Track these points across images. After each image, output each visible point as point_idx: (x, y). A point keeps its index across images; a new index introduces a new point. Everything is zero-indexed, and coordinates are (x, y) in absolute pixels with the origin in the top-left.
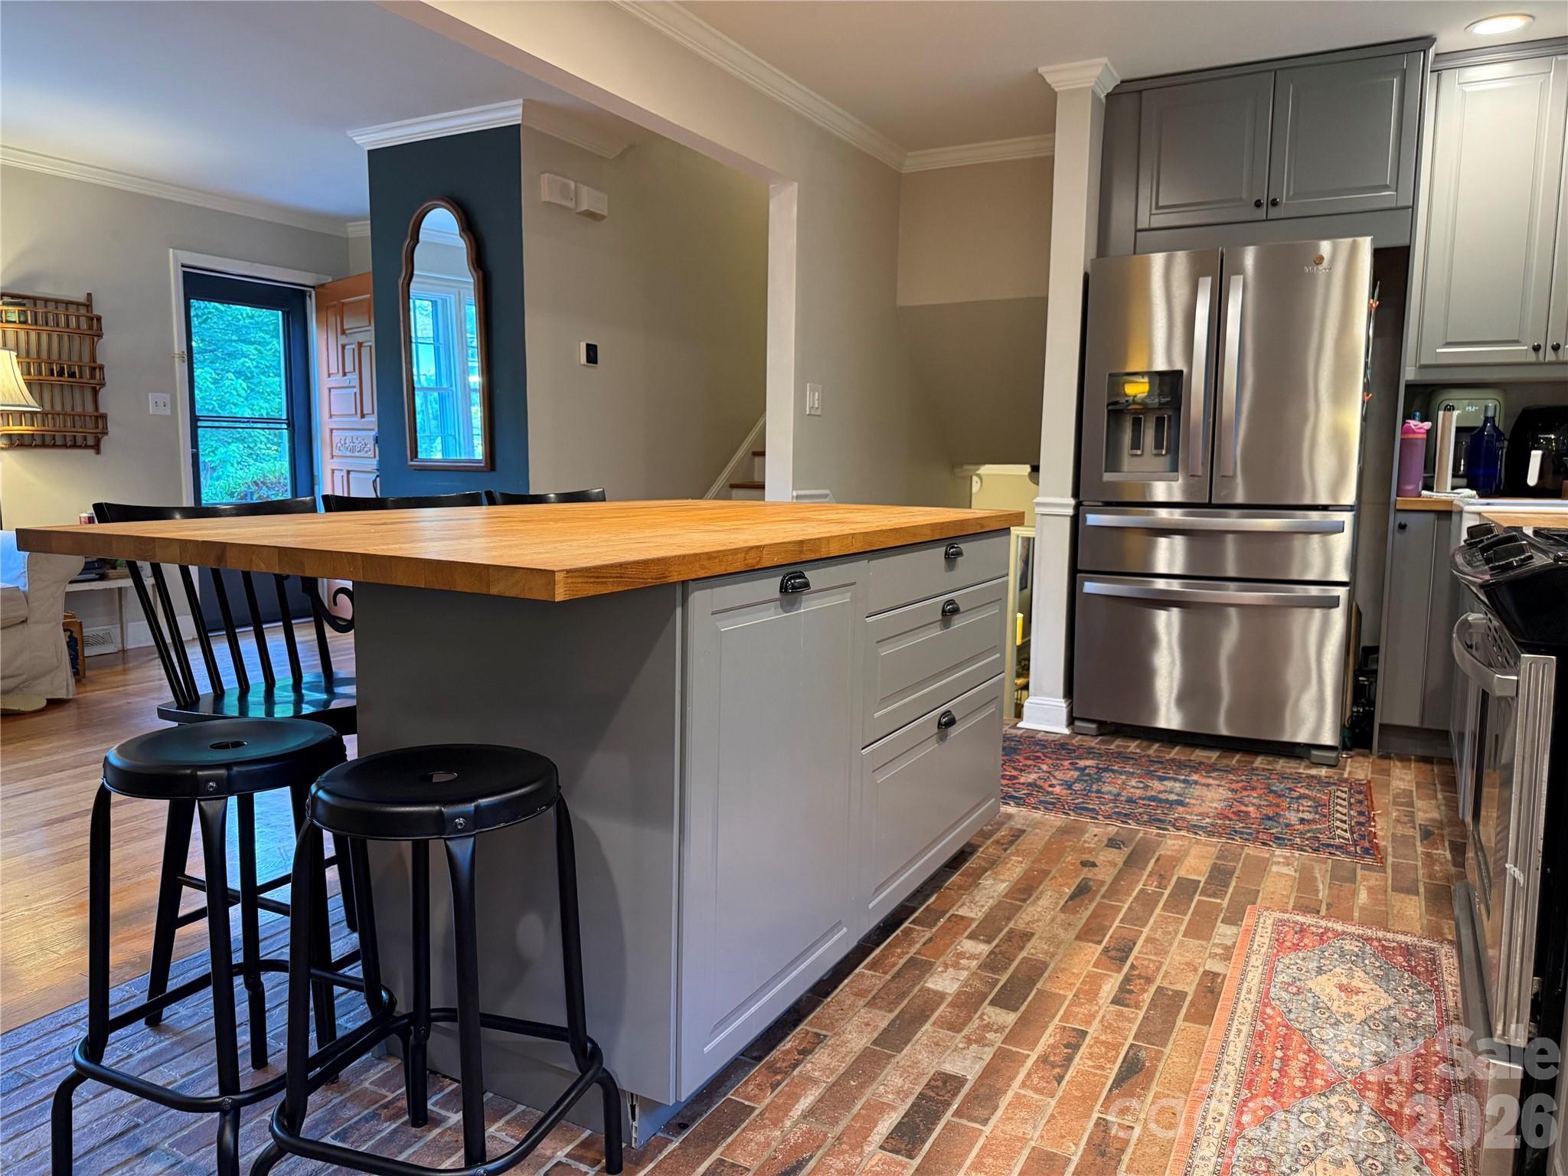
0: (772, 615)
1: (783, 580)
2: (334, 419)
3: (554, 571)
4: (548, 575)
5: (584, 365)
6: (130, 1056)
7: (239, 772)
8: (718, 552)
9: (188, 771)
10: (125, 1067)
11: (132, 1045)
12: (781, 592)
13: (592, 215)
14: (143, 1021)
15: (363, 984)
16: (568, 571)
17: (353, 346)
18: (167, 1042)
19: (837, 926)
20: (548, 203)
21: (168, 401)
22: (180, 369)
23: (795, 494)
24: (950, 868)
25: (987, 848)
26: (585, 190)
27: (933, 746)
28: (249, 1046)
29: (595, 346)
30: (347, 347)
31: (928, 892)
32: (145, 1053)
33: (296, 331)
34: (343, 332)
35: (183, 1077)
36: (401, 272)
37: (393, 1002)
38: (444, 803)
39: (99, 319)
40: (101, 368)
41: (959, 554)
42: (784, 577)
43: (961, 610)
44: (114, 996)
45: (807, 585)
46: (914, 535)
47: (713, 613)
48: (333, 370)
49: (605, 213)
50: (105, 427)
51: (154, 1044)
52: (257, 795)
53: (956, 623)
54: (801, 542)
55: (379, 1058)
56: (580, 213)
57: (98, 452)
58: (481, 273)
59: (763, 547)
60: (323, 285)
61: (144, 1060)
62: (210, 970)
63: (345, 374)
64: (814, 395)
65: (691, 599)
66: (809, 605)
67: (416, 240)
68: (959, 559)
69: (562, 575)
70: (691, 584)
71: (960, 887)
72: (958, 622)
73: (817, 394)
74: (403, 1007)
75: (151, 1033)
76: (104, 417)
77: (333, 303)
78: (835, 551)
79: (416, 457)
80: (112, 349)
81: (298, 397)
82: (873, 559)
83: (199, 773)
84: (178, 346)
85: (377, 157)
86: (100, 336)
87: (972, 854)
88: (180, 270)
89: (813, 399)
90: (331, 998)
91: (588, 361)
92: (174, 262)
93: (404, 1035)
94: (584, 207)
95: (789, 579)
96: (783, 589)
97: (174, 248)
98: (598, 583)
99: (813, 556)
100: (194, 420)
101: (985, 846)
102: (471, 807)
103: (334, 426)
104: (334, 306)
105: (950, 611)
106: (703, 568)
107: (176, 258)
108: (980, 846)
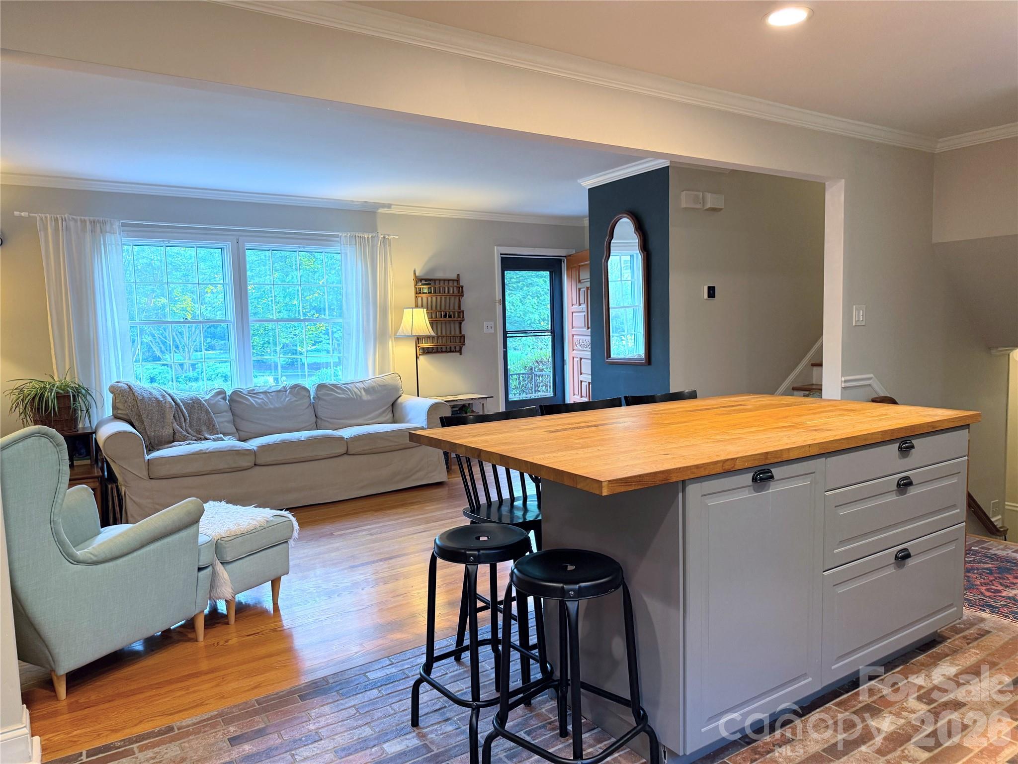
0: (748, 494)
1: (754, 475)
2: (574, 329)
3: (602, 482)
4: (599, 483)
5: (706, 299)
6: (447, 674)
7: (483, 553)
8: (703, 464)
9: (463, 551)
10: (442, 680)
11: (448, 669)
12: (753, 481)
13: (714, 210)
14: (453, 657)
15: (539, 659)
16: (609, 481)
17: (584, 289)
18: (462, 670)
19: (804, 676)
20: (685, 208)
21: (493, 326)
22: (499, 308)
23: (843, 379)
24: (920, 650)
25: (954, 640)
26: (709, 196)
27: (892, 570)
28: (494, 680)
29: (714, 287)
30: (582, 290)
31: (897, 664)
32: (453, 674)
33: (557, 282)
34: (580, 281)
35: (466, 688)
36: (603, 256)
37: (552, 672)
38: (566, 583)
39: (462, 287)
40: (463, 312)
41: (912, 447)
42: (756, 473)
43: (914, 483)
44: (437, 646)
45: (772, 477)
46: (865, 440)
47: (702, 496)
48: (574, 302)
49: (723, 207)
50: (464, 342)
51: (457, 670)
52: (497, 564)
53: (911, 491)
54: (767, 453)
55: (551, 699)
56: (706, 210)
57: (461, 354)
58: (645, 253)
59: (737, 459)
60: (570, 256)
61: (452, 677)
62: (469, 643)
63: (580, 305)
64: (859, 313)
65: (687, 488)
66: (774, 488)
67: (612, 237)
68: (913, 451)
69: (606, 483)
70: (687, 481)
71: (922, 664)
72: (912, 491)
73: (861, 312)
74: (557, 674)
75: (456, 665)
76: (463, 337)
77: (574, 263)
78: (793, 456)
79: (610, 357)
80: (469, 301)
81: (557, 317)
82: (829, 457)
83: (467, 552)
84: (499, 296)
85: (593, 192)
86: (463, 296)
87: (940, 643)
88: (500, 257)
89: (858, 315)
90: (529, 665)
91: (708, 297)
92: (497, 252)
93: (556, 688)
94: (709, 206)
95: (759, 474)
96: (754, 479)
97: (497, 246)
98: (626, 485)
99: (776, 460)
100: (505, 333)
101: (953, 639)
102: (577, 586)
103: (574, 333)
104: (575, 267)
105: (904, 485)
106: (693, 473)
107: (498, 250)
108: (949, 638)
